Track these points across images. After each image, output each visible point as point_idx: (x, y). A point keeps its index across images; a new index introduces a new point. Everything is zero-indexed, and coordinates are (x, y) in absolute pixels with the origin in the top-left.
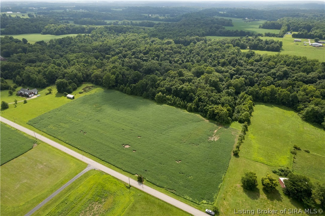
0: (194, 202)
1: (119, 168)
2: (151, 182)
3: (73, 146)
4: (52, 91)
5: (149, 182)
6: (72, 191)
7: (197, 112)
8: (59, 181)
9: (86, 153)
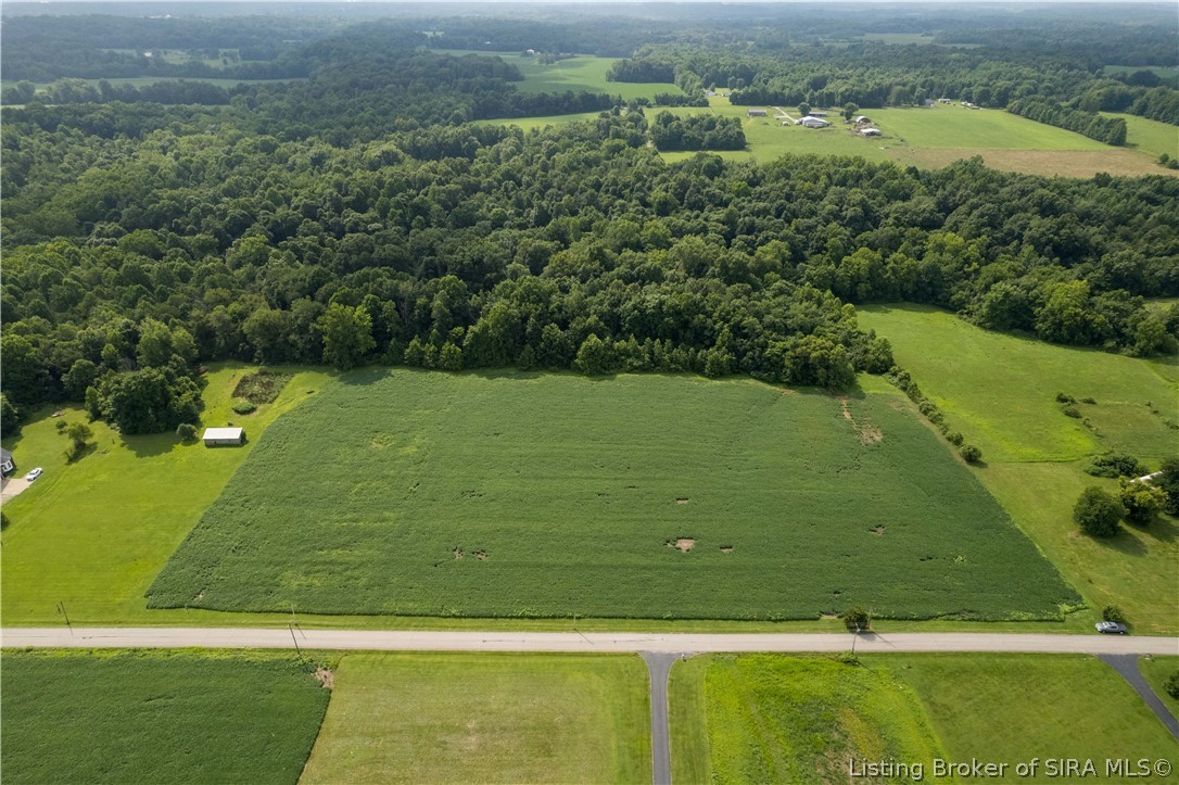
0: (1046, 620)
1: (753, 620)
2: (888, 619)
3: (496, 617)
4: (91, 435)
5: (883, 618)
6: (710, 765)
7: (739, 372)
8: (614, 755)
9: (578, 618)
